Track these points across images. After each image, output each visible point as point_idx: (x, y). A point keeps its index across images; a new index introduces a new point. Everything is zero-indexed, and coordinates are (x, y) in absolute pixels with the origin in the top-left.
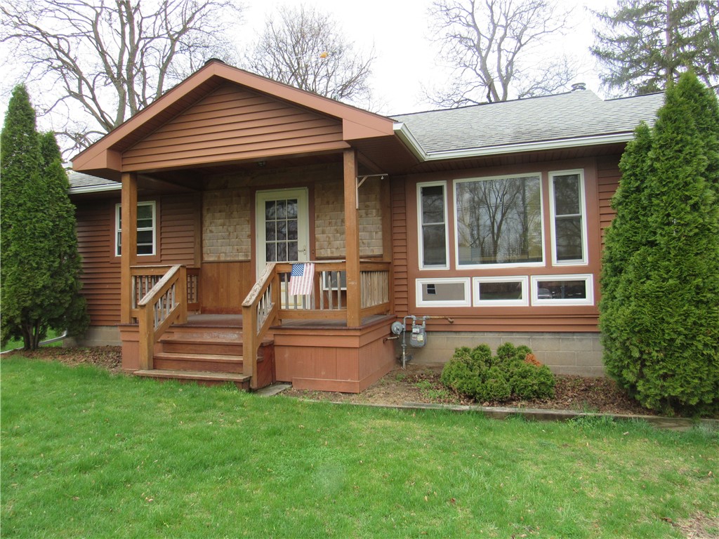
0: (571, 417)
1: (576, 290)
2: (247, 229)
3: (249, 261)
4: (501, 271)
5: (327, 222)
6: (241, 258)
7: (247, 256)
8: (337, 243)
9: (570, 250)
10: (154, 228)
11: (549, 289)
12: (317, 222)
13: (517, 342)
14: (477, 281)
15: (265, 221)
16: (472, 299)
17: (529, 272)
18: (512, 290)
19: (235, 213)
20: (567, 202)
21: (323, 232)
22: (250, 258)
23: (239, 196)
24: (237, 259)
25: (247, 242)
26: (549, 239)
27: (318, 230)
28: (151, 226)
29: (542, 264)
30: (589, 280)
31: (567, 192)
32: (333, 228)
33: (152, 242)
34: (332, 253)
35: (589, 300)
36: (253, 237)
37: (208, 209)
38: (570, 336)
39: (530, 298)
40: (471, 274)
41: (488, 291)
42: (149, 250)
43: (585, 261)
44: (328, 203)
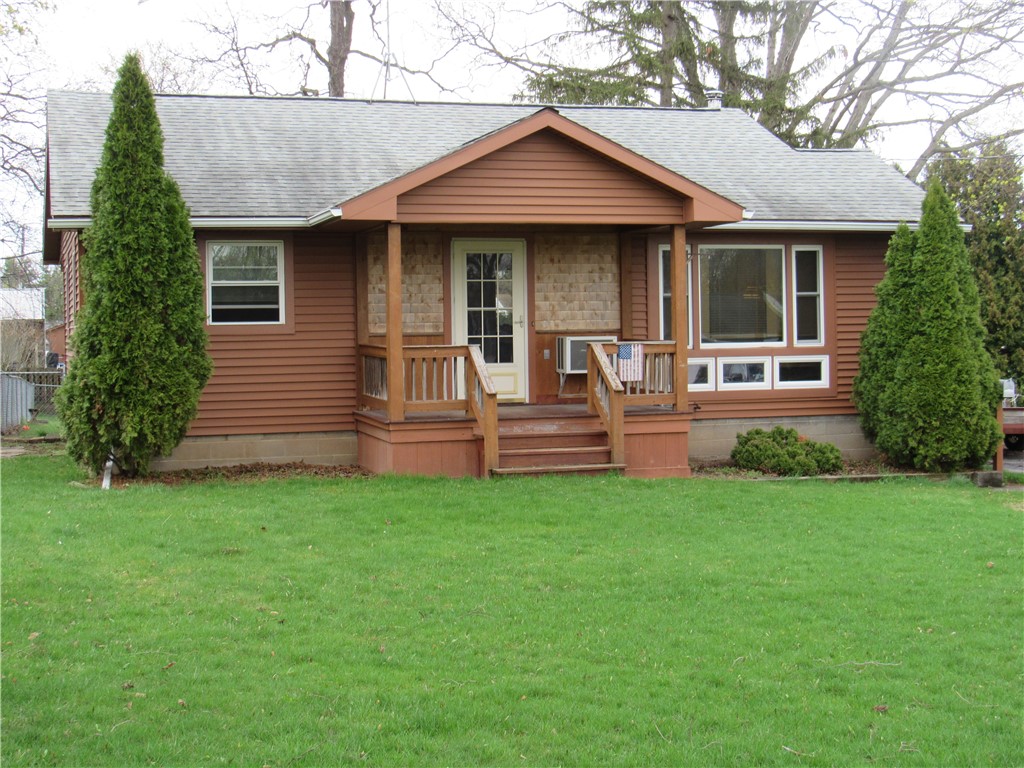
1: (811, 371)
2: (438, 289)
3: (441, 335)
4: (742, 351)
5: (551, 285)
6: (429, 330)
7: (437, 327)
8: (562, 314)
9: (808, 330)
10: (280, 282)
11: (789, 372)
12: (537, 285)
14: (722, 361)
15: (466, 281)
16: (716, 383)
17: (772, 352)
18: (755, 371)
19: (419, 267)
20: (807, 280)
21: (546, 299)
22: (441, 330)
23: (426, 244)
24: (421, 331)
25: (438, 311)
26: (788, 311)
27: (538, 296)
28: (275, 278)
29: (783, 344)
30: (825, 361)
31: (807, 263)
32: (559, 294)
33: (277, 303)
34: (557, 325)
35: (824, 382)
36: (446, 300)
37: (376, 260)
38: (805, 420)
39: (771, 381)
40: (715, 354)
41: (732, 375)
42: (274, 315)
43: (821, 342)
44: (552, 261)
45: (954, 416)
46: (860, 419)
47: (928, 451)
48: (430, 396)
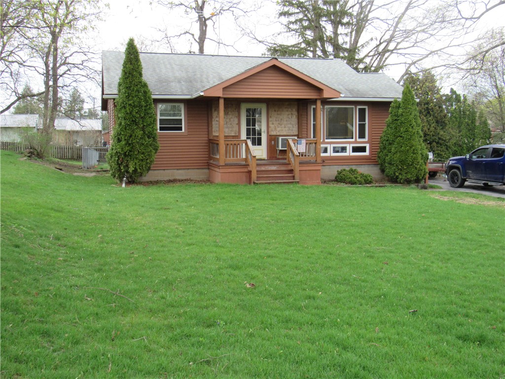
0: (385, 186)
1: (363, 149)
2: (236, 120)
3: (237, 136)
4: (339, 142)
5: (274, 119)
6: (233, 134)
7: (236, 133)
8: (278, 129)
9: (362, 135)
10: (183, 117)
11: (355, 149)
12: (270, 119)
13: (354, 168)
14: (333, 145)
15: (246, 117)
16: (330, 153)
17: (350, 143)
18: (344, 149)
19: (230, 113)
20: (362, 118)
21: (273, 124)
22: (237, 134)
23: (232, 105)
24: (230, 135)
25: (236, 128)
26: (356, 130)
27: (270, 123)
28: (181, 116)
29: (353, 140)
30: (368, 146)
31: (362, 113)
32: (277, 122)
33: (181, 125)
34: (276, 133)
35: (367, 153)
36: (239, 124)
37: (215, 110)
38: (361, 166)
39: (349, 153)
40: (330, 143)
41: (336, 150)
42: (180, 129)
43: (366, 139)
44: (275, 111)
45: (411, 165)
46: (379, 166)
47: (402, 177)
48: (233, 157)
